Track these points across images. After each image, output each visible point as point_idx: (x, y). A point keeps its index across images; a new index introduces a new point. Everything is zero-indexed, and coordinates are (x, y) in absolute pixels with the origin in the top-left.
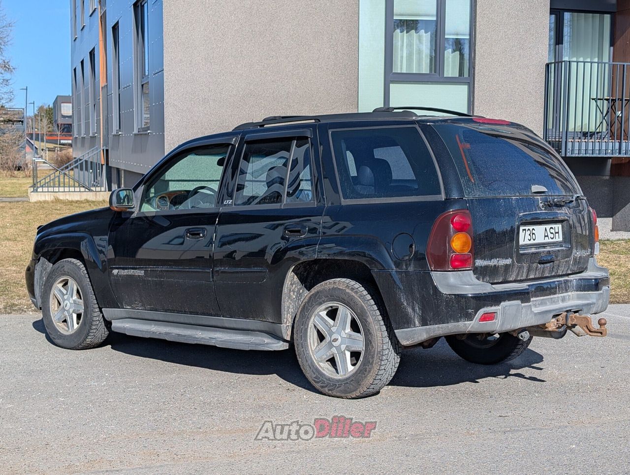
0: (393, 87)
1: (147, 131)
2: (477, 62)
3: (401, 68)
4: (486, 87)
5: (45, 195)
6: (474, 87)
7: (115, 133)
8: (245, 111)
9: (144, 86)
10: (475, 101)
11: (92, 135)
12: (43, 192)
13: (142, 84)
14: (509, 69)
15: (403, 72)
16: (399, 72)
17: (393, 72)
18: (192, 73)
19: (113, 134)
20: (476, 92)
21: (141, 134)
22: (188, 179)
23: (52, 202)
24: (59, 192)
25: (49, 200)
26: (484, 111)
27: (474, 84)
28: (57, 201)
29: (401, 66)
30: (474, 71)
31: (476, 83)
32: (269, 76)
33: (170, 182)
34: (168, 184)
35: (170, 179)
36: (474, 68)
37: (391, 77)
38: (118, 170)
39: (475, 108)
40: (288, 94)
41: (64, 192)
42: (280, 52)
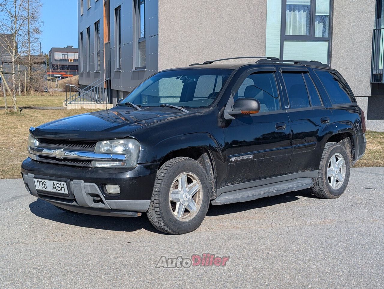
0: (285, 43)
1: (144, 69)
2: (334, 29)
3: (290, 32)
4: (338, 43)
5: (76, 106)
6: (332, 43)
7: (116, 70)
8: (202, 57)
9: (140, 43)
10: (332, 51)
11: (96, 71)
12: (74, 104)
13: (139, 42)
14: (352, 33)
15: (290, 35)
16: (288, 34)
17: (286, 34)
18: (174, 36)
19: (115, 71)
20: (333, 46)
21: (139, 71)
22: (171, 96)
23: (80, 109)
24: (83, 104)
25: (78, 108)
26: (337, 57)
27: (332, 41)
28: (82, 109)
29: (290, 31)
30: (332, 34)
31: (333, 41)
32: (216, 37)
33: (161, 98)
34: (160, 99)
35: (161, 96)
36: (332, 32)
37: (284, 37)
38: (118, 91)
39: (332, 56)
40: (226, 47)
41: (86, 104)
42: (223, 24)
